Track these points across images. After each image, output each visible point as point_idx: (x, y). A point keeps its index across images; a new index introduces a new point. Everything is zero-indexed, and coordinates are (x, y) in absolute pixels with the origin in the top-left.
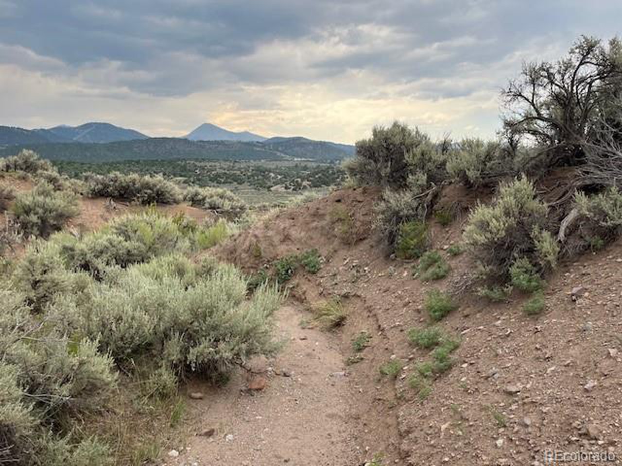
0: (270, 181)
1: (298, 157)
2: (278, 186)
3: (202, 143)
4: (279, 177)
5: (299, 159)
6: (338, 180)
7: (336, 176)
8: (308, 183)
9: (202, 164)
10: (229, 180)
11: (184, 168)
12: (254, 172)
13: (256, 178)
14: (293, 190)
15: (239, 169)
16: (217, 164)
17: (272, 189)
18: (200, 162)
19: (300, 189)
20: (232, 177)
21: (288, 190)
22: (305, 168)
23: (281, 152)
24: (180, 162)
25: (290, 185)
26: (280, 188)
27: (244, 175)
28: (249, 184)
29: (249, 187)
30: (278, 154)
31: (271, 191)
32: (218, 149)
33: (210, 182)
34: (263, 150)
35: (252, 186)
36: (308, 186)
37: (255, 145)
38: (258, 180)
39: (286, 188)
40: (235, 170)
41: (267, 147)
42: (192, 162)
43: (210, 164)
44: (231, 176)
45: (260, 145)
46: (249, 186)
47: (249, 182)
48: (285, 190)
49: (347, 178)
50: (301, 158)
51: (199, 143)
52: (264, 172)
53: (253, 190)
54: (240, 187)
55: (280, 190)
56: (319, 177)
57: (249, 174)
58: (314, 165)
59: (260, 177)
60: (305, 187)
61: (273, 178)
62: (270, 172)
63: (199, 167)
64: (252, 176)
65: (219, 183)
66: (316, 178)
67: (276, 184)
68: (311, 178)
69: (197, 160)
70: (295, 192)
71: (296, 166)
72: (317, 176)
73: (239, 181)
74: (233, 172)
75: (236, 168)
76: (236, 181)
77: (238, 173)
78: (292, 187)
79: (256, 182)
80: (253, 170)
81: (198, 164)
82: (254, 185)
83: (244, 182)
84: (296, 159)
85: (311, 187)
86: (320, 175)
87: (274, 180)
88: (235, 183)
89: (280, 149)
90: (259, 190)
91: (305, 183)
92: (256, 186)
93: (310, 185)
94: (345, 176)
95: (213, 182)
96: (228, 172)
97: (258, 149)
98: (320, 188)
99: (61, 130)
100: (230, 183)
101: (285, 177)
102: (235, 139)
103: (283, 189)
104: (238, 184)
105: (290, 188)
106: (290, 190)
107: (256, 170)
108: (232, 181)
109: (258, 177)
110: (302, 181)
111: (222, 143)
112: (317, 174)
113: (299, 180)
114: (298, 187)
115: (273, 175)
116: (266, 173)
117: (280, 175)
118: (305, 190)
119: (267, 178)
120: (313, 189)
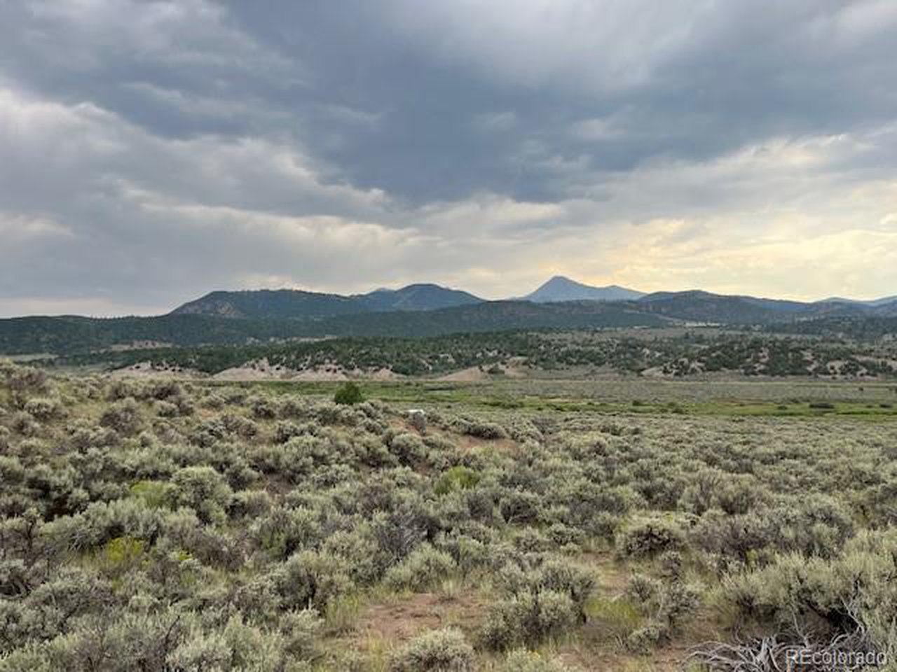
0: (642, 361)
1: (692, 320)
2: (654, 369)
3: (550, 307)
4: (658, 354)
5: (695, 325)
6: (748, 360)
7: (745, 354)
8: (699, 364)
9: (548, 337)
10: (584, 360)
11: (524, 344)
12: (620, 348)
13: (622, 357)
14: (676, 374)
15: (599, 344)
16: (569, 336)
17: (644, 373)
18: (546, 333)
19: (685, 374)
20: (588, 356)
21: (669, 375)
22: (700, 340)
23: (665, 315)
24: (519, 335)
25: (672, 367)
26: (656, 372)
27: (605, 353)
28: (611, 365)
29: (613, 370)
30: (661, 317)
31: (642, 376)
32: (573, 313)
33: (557, 363)
34: (638, 312)
35: (616, 368)
36: (699, 369)
37: (625, 306)
38: (625, 359)
39: (665, 372)
40: (593, 345)
41: (644, 309)
42: (535, 334)
43: (558, 337)
44: (587, 353)
45: (633, 305)
46: (613, 367)
47: (613, 362)
48: (663, 375)
49: (764, 357)
50: (697, 321)
51: (547, 307)
52: (635, 348)
53: (617, 375)
54: (599, 370)
55: (656, 374)
56: (718, 357)
57: (613, 351)
58: (716, 333)
59: (628, 355)
60: (694, 371)
61: (648, 356)
62: (644, 347)
63: (543, 342)
64: (618, 353)
65: (570, 363)
66: (712, 358)
67: (651, 365)
68: (703, 358)
69: (541, 331)
70: (677, 378)
71: (687, 337)
72: (714, 355)
73: (597, 362)
74: (589, 349)
75: (594, 343)
76: (592, 361)
77: (597, 349)
78: (674, 371)
79: (623, 362)
80: (618, 345)
81: (543, 337)
82: (619, 367)
83: (604, 363)
84: (688, 324)
85: (703, 371)
86: (719, 352)
87: (650, 360)
88: (591, 364)
89: (663, 310)
90: (625, 374)
91: (695, 365)
92: (622, 367)
93: (702, 368)
94: (761, 355)
95: (562, 362)
96: (581, 349)
97: (629, 311)
98: (717, 373)
99: (380, 295)
100: (586, 364)
101: (667, 355)
102: (596, 298)
103: (660, 374)
104: (596, 365)
105: (669, 373)
106: (671, 376)
107: (624, 345)
108: (588, 361)
109: (624, 355)
110: (690, 362)
111: (579, 304)
112: (714, 352)
113: (686, 360)
114: (683, 371)
115: (648, 352)
116: (639, 348)
117: (659, 351)
118: (693, 375)
119: (639, 356)
120: (707, 374)
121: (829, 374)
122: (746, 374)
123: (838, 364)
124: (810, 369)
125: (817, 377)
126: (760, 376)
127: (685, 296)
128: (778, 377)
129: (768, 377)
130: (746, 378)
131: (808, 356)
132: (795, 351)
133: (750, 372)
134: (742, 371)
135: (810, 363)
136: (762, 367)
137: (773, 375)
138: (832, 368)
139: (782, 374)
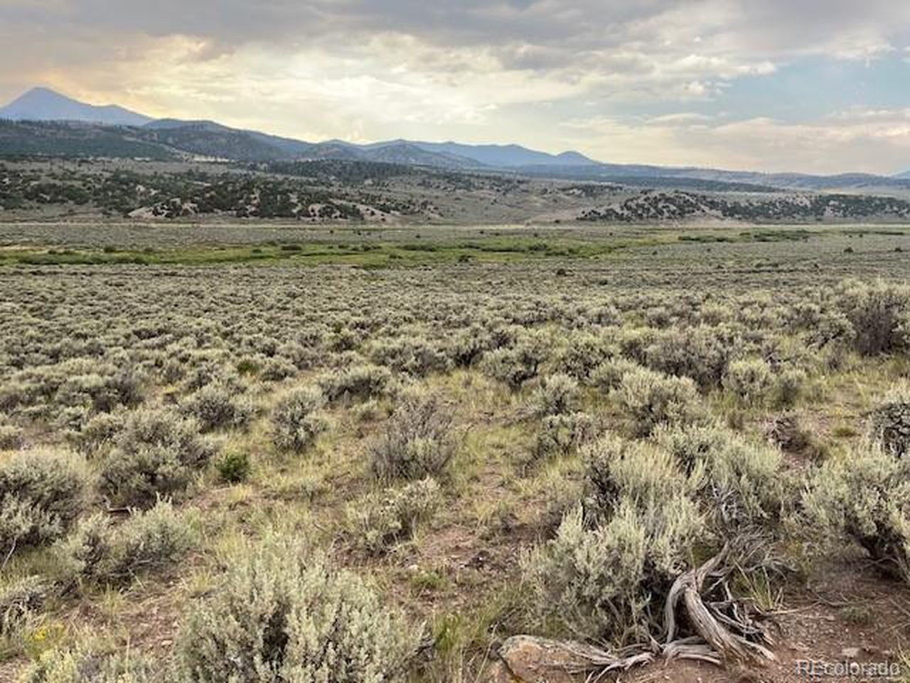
0: (134, 199)
1: (202, 154)
2: (144, 209)
3: (26, 126)
4: (153, 192)
5: (203, 159)
6: (241, 201)
8: (192, 205)
9: (18, 166)
10: (60, 197)
12: (109, 183)
13: (110, 194)
14: (167, 216)
15: (84, 177)
16: (46, 166)
17: (130, 214)
18: (16, 161)
19: (178, 215)
20: (66, 192)
21: (159, 217)
22: (203, 177)
23: (172, 145)
25: (163, 208)
26: (145, 213)
27: (89, 189)
28: (96, 203)
29: (96, 209)
30: (167, 148)
31: (129, 217)
32: (57, 136)
33: (24, 201)
34: (140, 141)
35: (101, 208)
36: (191, 211)
37: (124, 133)
38: (113, 197)
39: (156, 213)
40: (76, 179)
41: (147, 137)
43: (32, 166)
44: (65, 190)
45: (134, 132)
46: (98, 206)
47: (97, 200)
48: (153, 216)
50: (206, 155)
51: (22, 126)
52: (127, 184)
53: (101, 215)
54: (79, 209)
55: (145, 215)
56: (211, 197)
57: (98, 186)
59: (118, 192)
60: (186, 212)
61: (141, 194)
62: (137, 183)
63: (10, 172)
64: (105, 190)
65: (42, 201)
66: (206, 199)
67: (143, 204)
68: (198, 198)
69: (9, 158)
70: (169, 220)
72: (208, 195)
73: (78, 199)
74: (69, 183)
75: (77, 176)
76: (71, 198)
77: (78, 184)
78: (166, 212)
79: (111, 200)
80: (107, 180)
81: (10, 166)
82: (106, 205)
83: (86, 202)
85: (195, 212)
86: (213, 192)
87: (143, 198)
88: (71, 202)
89: (170, 140)
90: (110, 215)
91: (187, 206)
92: (107, 207)
93: (194, 209)
94: (253, 196)
95: (31, 199)
96: (59, 183)
97: (128, 139)
98: (211, 214)
100: (63, 201)
101: (164, 192)
102: (90, 119)
103: (150, 215)
104: (77, 203)
105: (160, 214)
106: (162, 217)
107: (113, 181)
108: (66, 199)
109: (113, 192)
110: (184, 202)
111: (66, 126)
112: (209, 191)
113: (178, 200)
114: (175, 212)
115: (142, 189)
116: (132, 185)
117: (155, 189)
118: (185, 218)
119: (132, 194)
120: (201, 215)
121: (309, 216)
122: (239, 216)
123: (317, 207)
124: (295, 211)
125: (299, 219)
126: (251, 218)
127: (194, 126)
128: (266, 219)
129: (258, 218)
130: (238, 219)
131: (294, 198)
132: (285, 193)
133: (242, 214)
134: (235, 212)
135: (295, 205)
136: (253, 209)
137: (262, 217)
138: (313, 211)
139: (271, 216)
